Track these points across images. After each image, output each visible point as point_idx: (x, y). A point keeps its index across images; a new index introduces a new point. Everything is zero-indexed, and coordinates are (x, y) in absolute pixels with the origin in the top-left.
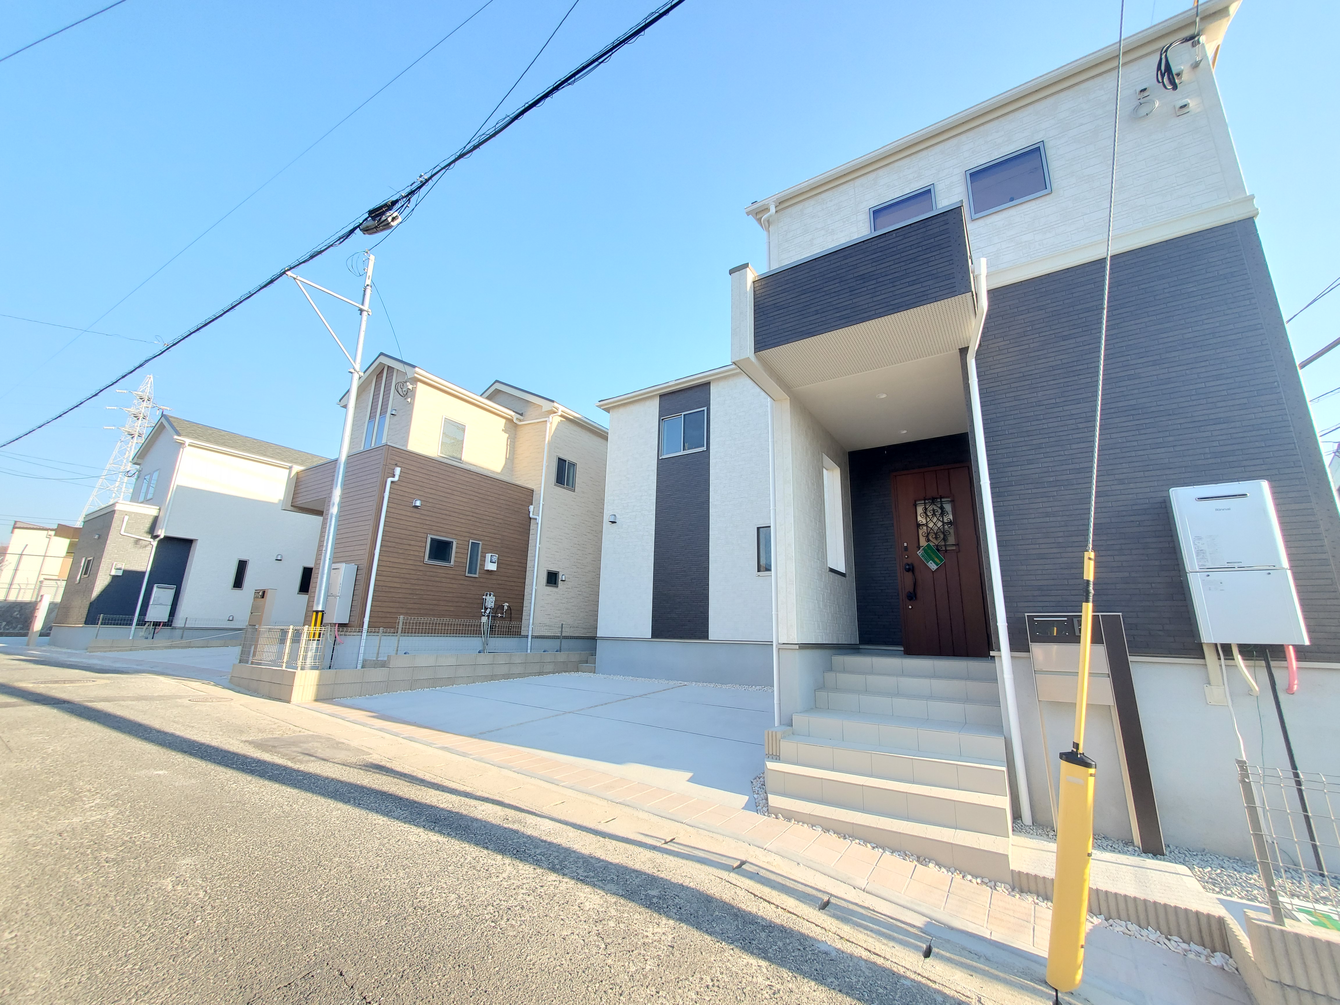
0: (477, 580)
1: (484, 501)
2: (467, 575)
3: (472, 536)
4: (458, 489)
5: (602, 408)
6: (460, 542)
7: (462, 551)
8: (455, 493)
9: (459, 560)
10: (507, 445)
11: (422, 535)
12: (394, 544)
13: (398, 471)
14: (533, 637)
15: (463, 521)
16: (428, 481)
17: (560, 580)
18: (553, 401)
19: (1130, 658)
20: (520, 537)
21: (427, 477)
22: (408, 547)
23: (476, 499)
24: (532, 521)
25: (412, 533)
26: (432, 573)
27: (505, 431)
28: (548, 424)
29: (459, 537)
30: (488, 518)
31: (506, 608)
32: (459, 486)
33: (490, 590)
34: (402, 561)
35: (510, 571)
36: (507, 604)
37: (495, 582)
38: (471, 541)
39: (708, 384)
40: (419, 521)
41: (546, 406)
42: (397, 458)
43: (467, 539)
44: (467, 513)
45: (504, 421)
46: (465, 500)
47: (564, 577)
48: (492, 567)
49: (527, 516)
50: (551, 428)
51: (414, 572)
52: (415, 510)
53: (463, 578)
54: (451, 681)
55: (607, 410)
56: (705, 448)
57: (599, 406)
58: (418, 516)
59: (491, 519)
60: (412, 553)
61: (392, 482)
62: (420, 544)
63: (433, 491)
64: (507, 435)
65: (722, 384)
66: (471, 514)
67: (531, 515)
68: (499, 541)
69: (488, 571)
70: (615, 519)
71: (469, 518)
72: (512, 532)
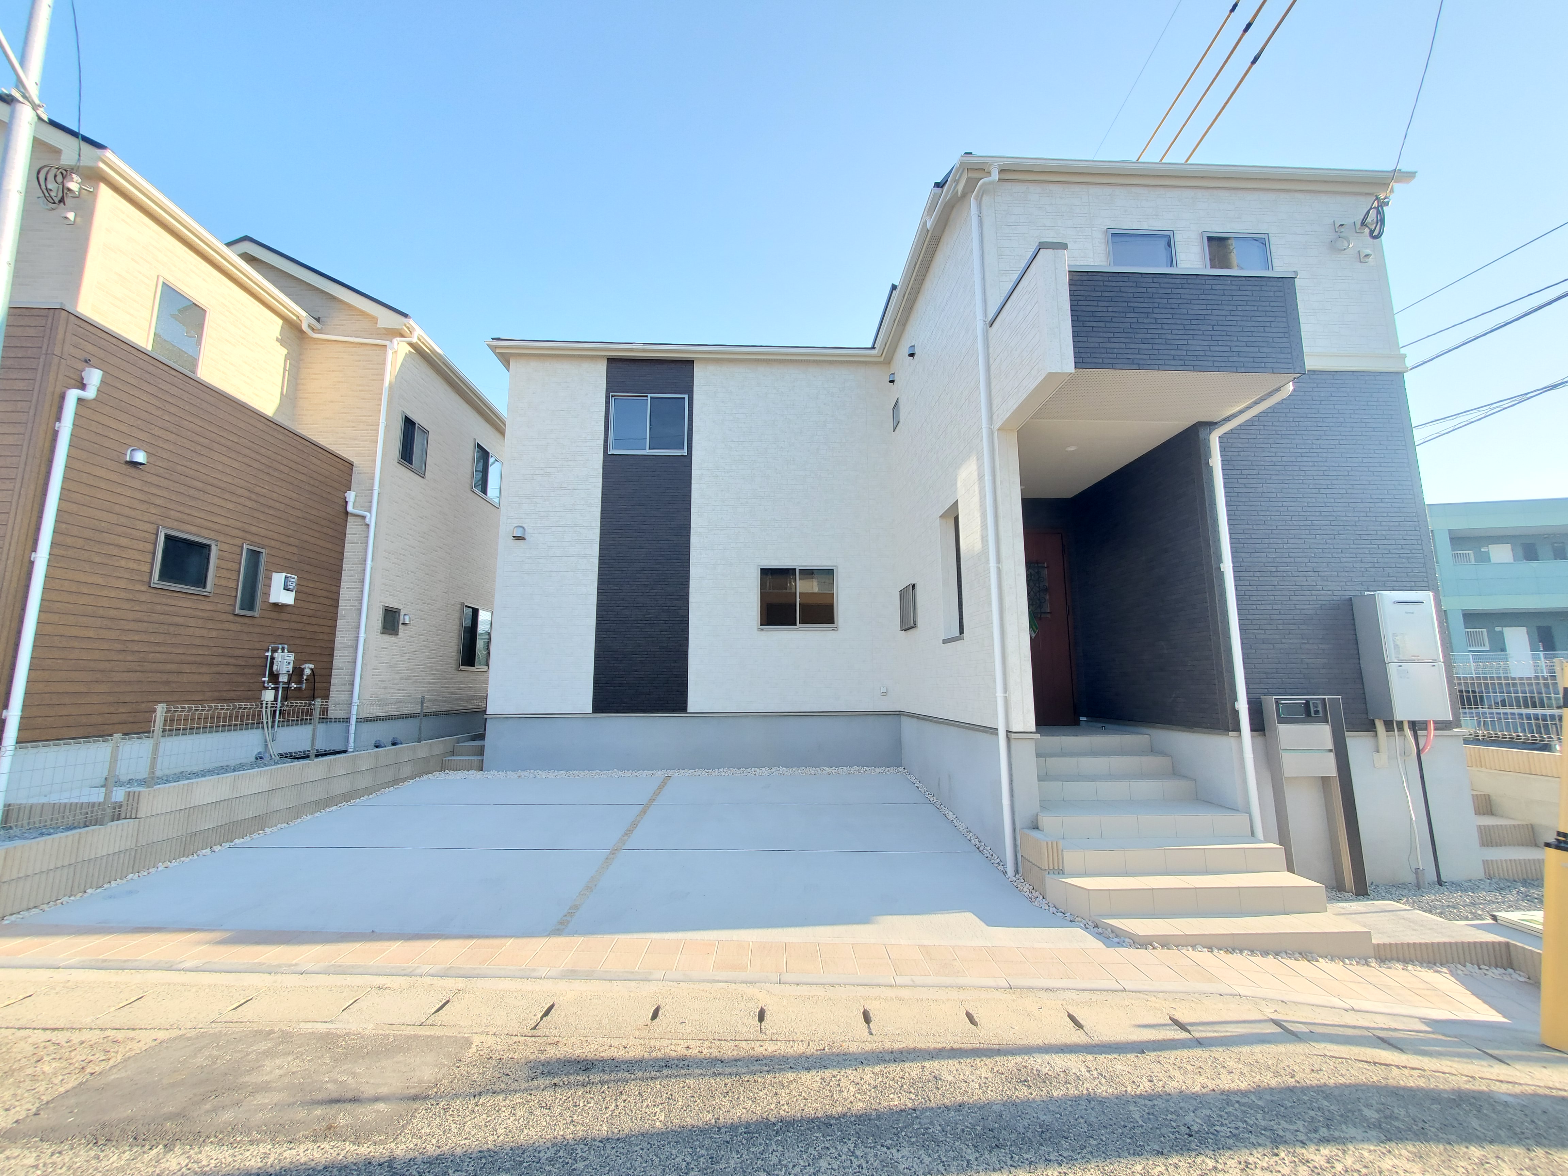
0: (256, 621)
1: (271, 471)
2: (237, 611)
3: (249, 536)
4: (223, 441)
5: (498, 351)
6: (225, 547)
7: (230, 565)
8: (216, 446)
9: (223, 582)
10: (285, 369)
11: (147, 527)
12: (80, 542)
13: (94, 377)
14: (359, 720)
15: (230, 506)
16: (159, 413)
17: (401, 622)
18: (405, 315)
19: (1346, 733)
20: (329, 546)
21: (158, 404)
22: (115, 551)
23: (256, 465)
24: (350, 519)
25: (123, 520)
26: (166, 608)
27: (282, 341)
28: (390, 353)
29: (221, 538)
30: (278, 505)
31: (307, 672)
32: (225, 435)
33: (281, 640)
34: (100, 581)
35: (313, 606)
36: (312, 666)
37: (286, 625)
38: (245, 547)
39: (691, 362)
40: (139, 495)
41: (387, 319)
42: (90, 348)
43: (238, 542)
44: (240, 491)
45: (280, 322)
46: (236, 465)
47: (407, 618)
48: (288, 598)
49: (342, 510)
50: (394, 361)
51: (127, 606)
52: (131, 471)
53: (231, 617)
54: (260, 822)
55: (505, 359)
56: (685, 452)
57: (493, 348)
58: (137, 484)
59: (282, 507)
60: (123, 563)
61: (80, 400)
62: (141, 546)
63: (172, 437)
64: (285, 351)
65: (712, 368)
66: (246, 494)
67: (350, 508)
68: (295, 550)
69: (276, 605)
70: (524, 534)
71: (242, 500)
72: (317, 535)
